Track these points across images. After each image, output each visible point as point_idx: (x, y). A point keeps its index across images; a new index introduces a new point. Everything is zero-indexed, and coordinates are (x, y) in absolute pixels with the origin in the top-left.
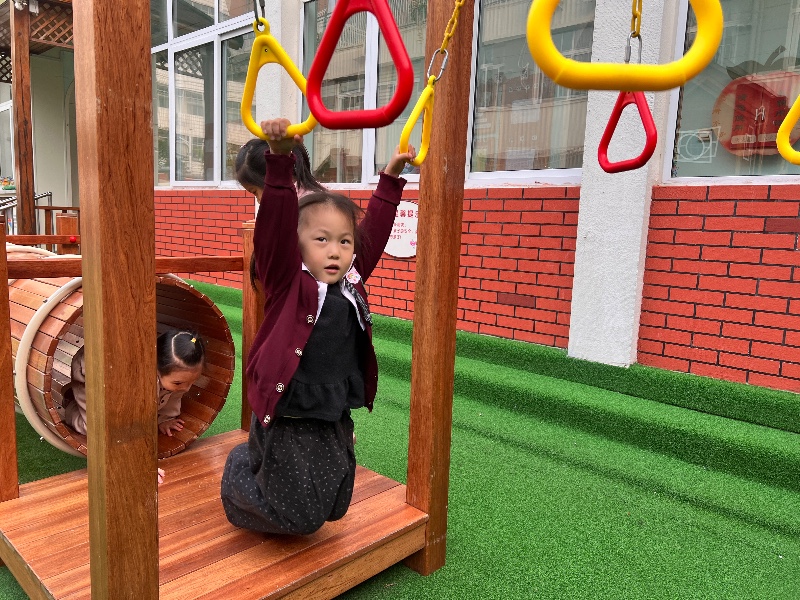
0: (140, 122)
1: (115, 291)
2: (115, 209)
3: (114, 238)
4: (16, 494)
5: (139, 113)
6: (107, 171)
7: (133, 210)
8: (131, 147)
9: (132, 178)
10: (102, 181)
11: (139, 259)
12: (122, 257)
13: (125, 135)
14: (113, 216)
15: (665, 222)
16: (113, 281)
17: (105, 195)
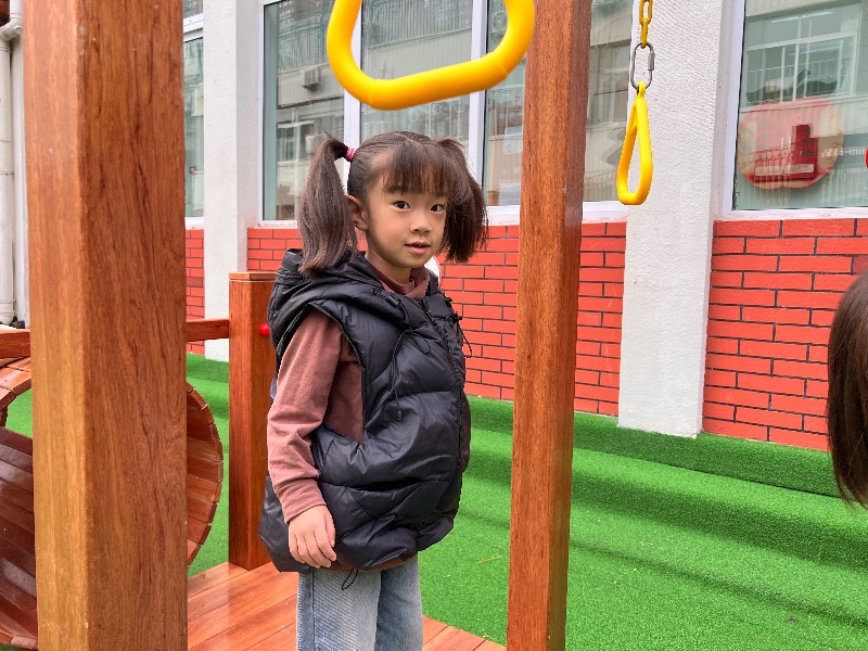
0: (162, 81)
1: (110, 423)
2: (112, 257)
3: (109, 315)
5: (159, 62)
6: (97, 178)
7: (147, 258)
8: (144, 130)
9: (146, 193)
10: (87, 197)
11: (156, 355)
12: (126, 353)
13: (132, 106)
14: (108, 269)
15: (730, 263)
16: (107, 405)
17: (92, 224)
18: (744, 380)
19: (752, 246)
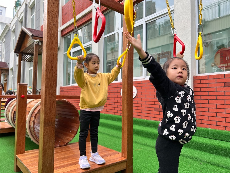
4: (24, 153)
5: (55, 54)
7: (52, 74)
8: (53, 61)
9: (52, 67)
12: (49, 84)
13: (51, 59)
15: (198, 86)
16: (47, 89)
17: (47, 71)
19: (202, 82)
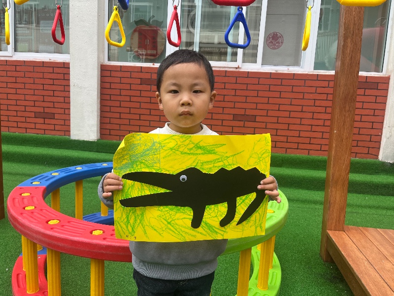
15: (107, 79)
18: (113, 121)
19: (113, 74)
